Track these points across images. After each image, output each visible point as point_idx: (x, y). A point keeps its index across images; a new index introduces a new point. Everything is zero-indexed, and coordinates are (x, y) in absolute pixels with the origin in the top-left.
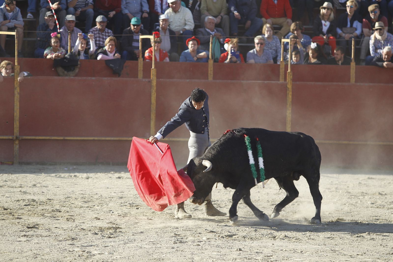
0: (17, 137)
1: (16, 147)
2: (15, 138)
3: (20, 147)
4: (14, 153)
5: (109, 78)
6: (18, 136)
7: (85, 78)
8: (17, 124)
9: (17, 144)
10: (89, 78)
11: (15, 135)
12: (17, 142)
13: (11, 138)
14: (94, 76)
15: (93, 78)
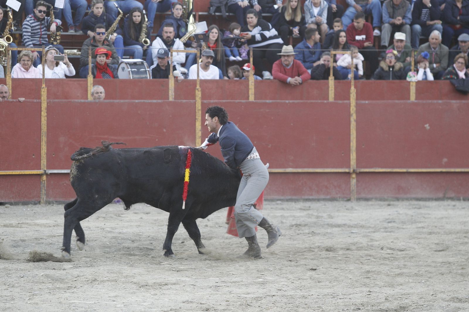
0: (354, 171)
1: (353, 181)
2: (352, 171)
3: (357, 181)
4: (351, 188)
5: (458, 101)
6: (355, 169)
7: (430, 101)
8: (353, 156)
9: (354, 178)
10: (435, 101)
11: (351, 167)
12: (354, 176)
13: (347, 170)
14: (441, 99)
15: (440, 101)
